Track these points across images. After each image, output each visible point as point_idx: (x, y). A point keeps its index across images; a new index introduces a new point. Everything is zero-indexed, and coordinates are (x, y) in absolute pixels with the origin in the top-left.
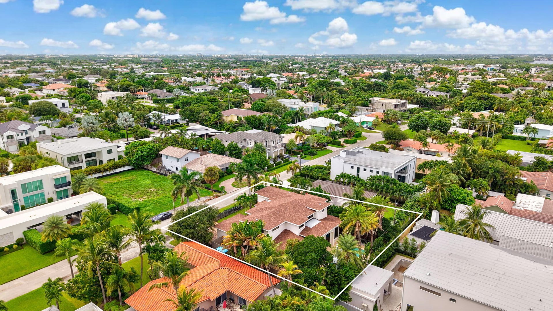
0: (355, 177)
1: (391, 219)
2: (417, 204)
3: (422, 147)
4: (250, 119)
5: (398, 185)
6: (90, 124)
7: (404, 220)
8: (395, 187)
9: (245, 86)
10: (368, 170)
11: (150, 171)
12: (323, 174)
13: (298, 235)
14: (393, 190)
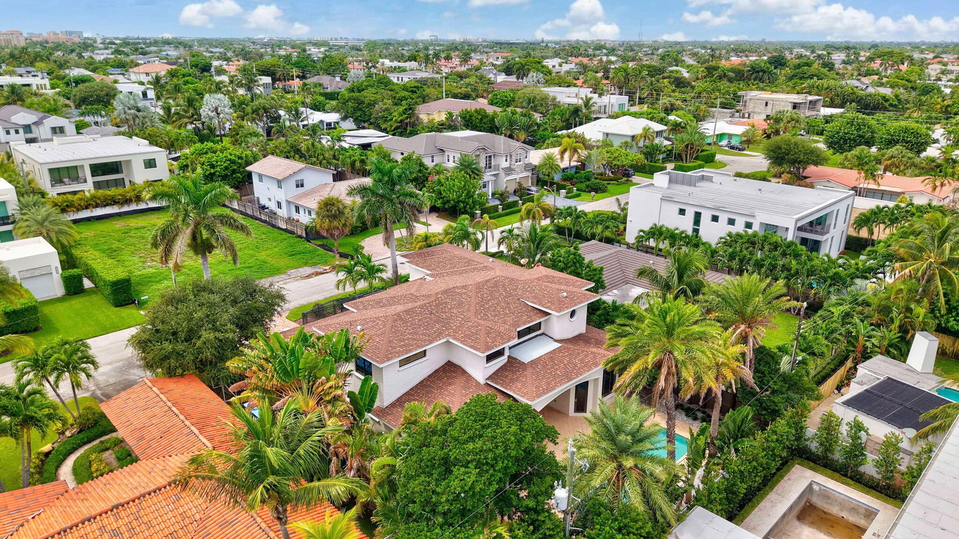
0: (687, 236)
1: (782, 350)
2: (861, 313)
3: (863, 180)
4: (471, 116)
5: (804, 258)
6: (130, 109)
7: (822, 355)
8: (794, 262)
9: (491, 76)
10: (723, 218)
11: (228, 207)
12: (607, 227)
13: (482, 381)
14: (789, 270)
